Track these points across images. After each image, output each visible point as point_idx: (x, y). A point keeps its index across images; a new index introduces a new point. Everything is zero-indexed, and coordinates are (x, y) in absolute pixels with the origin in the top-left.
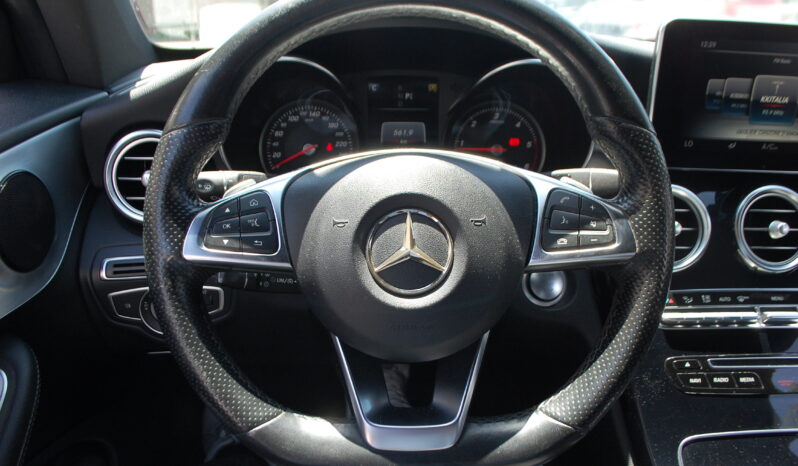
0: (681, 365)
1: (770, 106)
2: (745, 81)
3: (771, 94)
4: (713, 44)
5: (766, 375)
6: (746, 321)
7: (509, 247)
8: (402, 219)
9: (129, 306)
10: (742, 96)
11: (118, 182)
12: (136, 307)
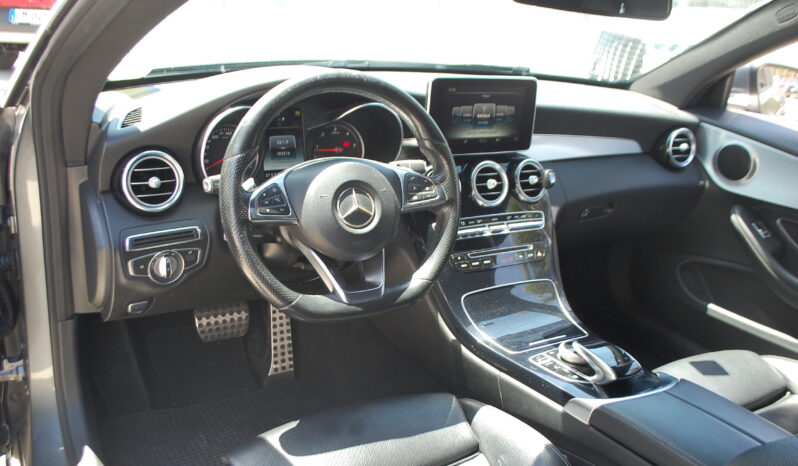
0: (456, 259)
1: (482, 119)
2: (469, 108)
3: (482, 113)
4: (454, 89)
5: (494, 259)
6: (481, 233)
8: (350, 193)
9: (142, 267)
10: (469, 115)
11: (132, 186)
12: (146, 268)
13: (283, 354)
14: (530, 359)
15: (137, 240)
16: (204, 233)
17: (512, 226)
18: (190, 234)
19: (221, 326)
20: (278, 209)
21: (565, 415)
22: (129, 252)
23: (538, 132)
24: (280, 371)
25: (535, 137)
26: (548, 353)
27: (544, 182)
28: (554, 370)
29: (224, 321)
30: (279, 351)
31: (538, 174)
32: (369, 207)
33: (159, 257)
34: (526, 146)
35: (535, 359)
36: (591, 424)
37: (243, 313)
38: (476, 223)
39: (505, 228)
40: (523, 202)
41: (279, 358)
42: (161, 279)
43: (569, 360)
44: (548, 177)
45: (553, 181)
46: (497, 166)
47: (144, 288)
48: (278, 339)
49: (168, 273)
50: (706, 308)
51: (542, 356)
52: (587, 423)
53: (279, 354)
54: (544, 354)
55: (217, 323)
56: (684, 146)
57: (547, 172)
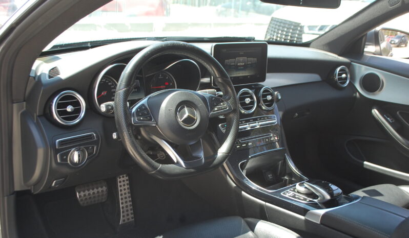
1: (240, 66)
2: (233, 60)
3: (240, 63)
4: (225, 50)
6: (245, 128)
7: (207, 114)
8: (184, 107)
9: (65, 157)
10: (233, 64)
11: (58, 111)
12: (67, 157)
13: (127, 211)
14: (282, 194)
15: (62, 141)
16: (97, 136)
17: (260, 123)
18: (90, 137)
19: (92, 196)
20: (146, 118)
21: (306, 221)
22: (58, 149)
23: (269, 72)
24: (126, 221)
25: (267, 75)
26: (290, 190)
27: (275, 99)
28: (296, 198)
29: (94, 193)
30: (125, 209)
31: (271, 94)
32: (194, 115)
33: (74, 151)
34: (264, 80)
35: (284, 194)
36: (322, 223)
37: (104, 187)
38: (242, 123)
39: (257, 125)
40: (265, 110)
41: (125, 214)
42: (75, 164)
43: (302, 192)
44: (277, 95)
45: (280, 98)
46: (250, 91)
47: (65, 170)
48: (124, 202)
49: (79, 160)
50: (363, 164)
51: (287, 192)
52: (319, 223)
53: (125, 211)
54: (288, 190)
55: (89, 194)
56: (344, 76)
57: (276, 93)
